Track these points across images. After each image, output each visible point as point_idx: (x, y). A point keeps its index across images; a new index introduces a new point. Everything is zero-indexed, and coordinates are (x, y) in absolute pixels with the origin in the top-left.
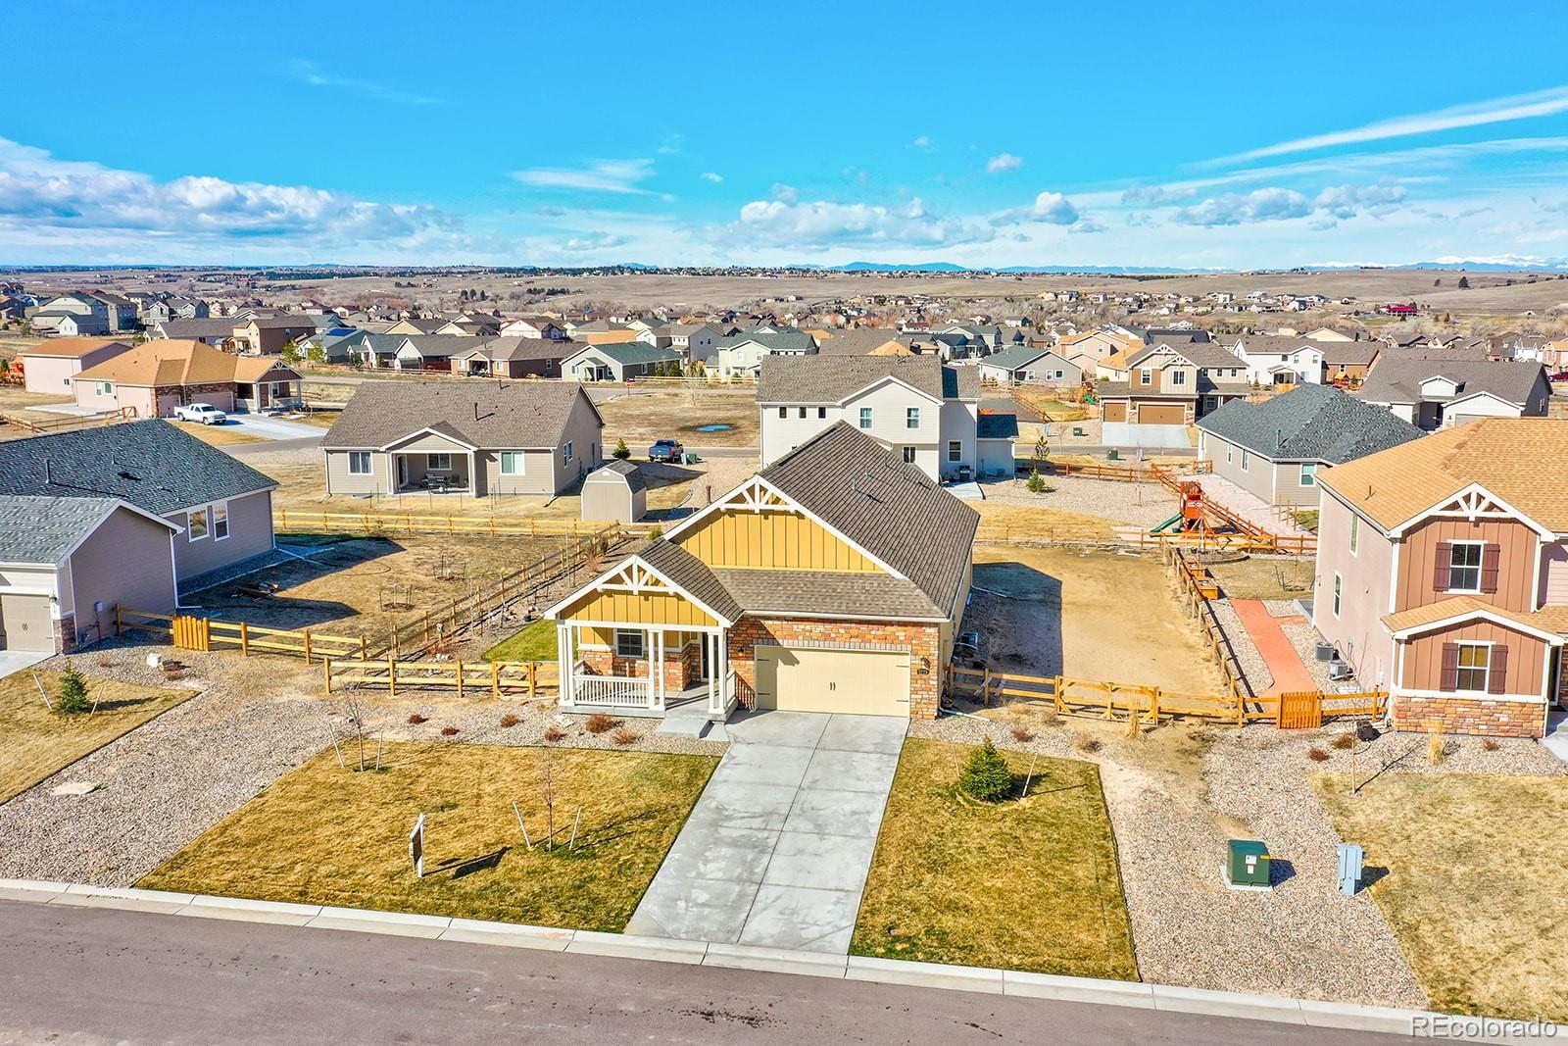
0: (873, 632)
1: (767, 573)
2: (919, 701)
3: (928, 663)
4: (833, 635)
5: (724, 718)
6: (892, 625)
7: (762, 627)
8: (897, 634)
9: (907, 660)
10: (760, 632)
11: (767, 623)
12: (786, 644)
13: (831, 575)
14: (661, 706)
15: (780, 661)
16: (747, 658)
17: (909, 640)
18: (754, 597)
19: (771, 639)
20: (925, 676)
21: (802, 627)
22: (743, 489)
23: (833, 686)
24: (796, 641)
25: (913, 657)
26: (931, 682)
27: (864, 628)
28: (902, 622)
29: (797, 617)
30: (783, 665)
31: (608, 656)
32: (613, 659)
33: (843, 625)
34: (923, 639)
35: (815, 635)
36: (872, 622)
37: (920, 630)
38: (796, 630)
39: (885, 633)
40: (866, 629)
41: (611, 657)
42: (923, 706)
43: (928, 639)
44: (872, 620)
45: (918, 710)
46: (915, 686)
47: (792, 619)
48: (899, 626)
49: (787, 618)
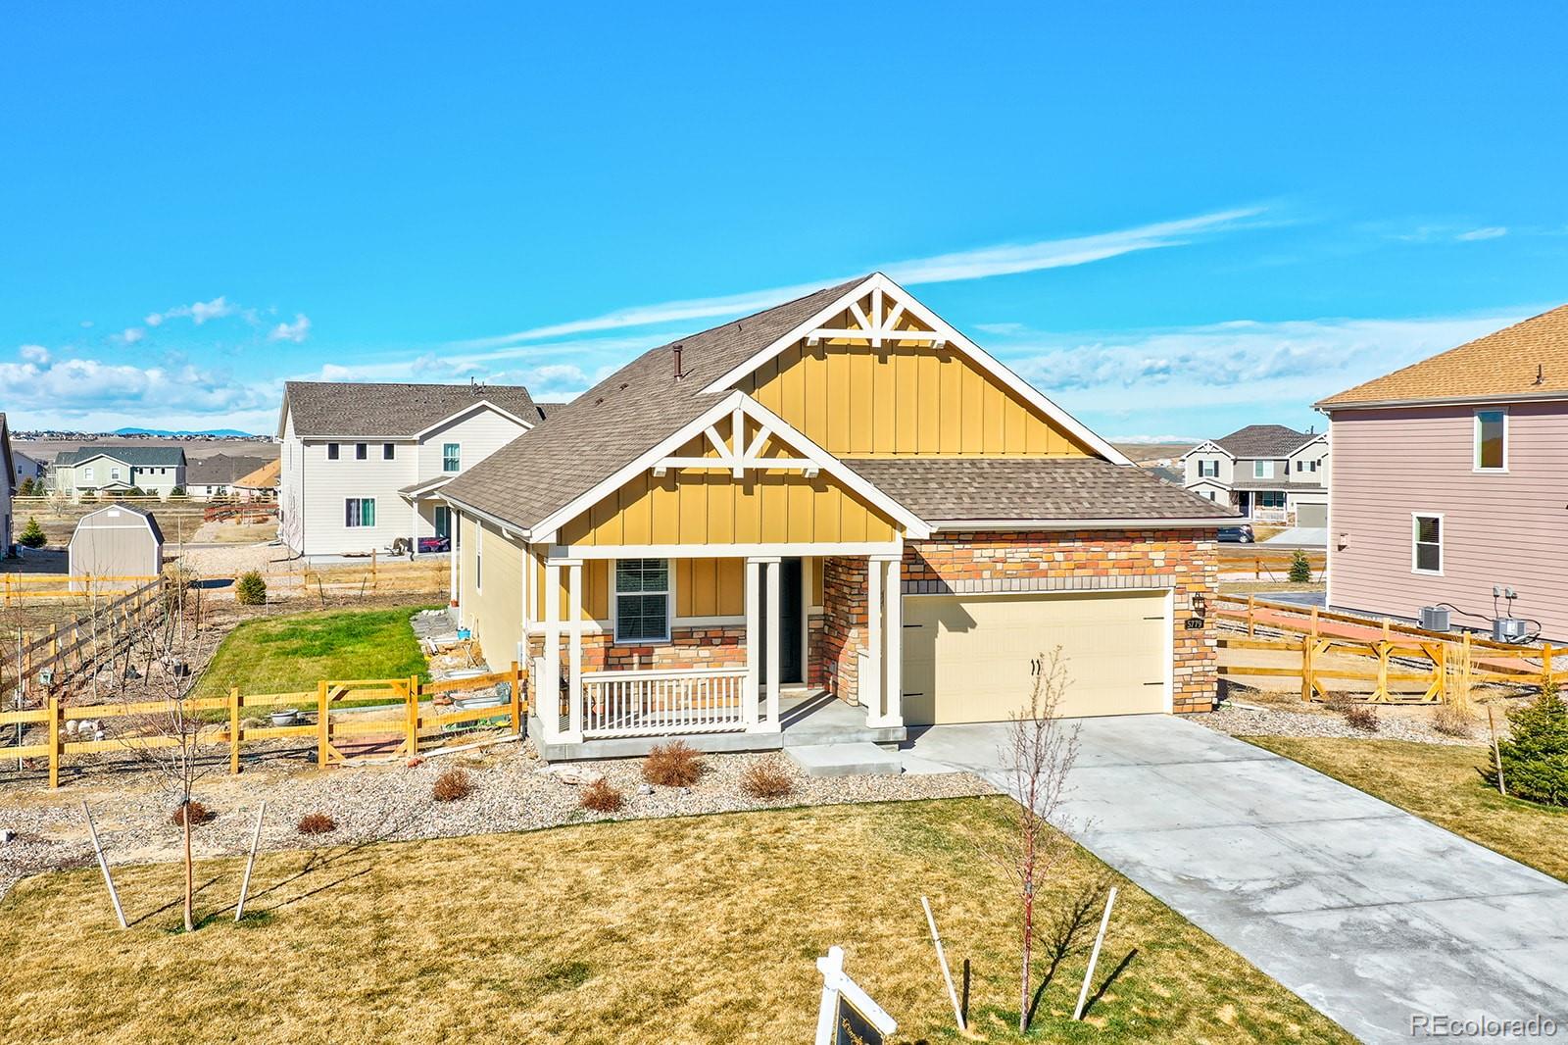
0: (1112, 555)
2: (1187, 678)
3: (1202, 606)
4: (1043, 566)
6: (1144, 540)
7: (917, 558)
8: (1152, 555)
9: (1166, 605)
10: (913, 568)
11: (926, 550)
12: (959, 587)
15: (941, 626)
17: (1172, 565)
19: (934, 581)
20: (1197, 632)
21: (989, 553)
22: (850, 300)
23: (1036, 666)
24: (978, 582)
25: (1178, 598)
26: (1208, 642)
27: (1096, 547)
28: (1158, 530)
29: (977, 533)
30: (946, 630)
31: (596, 645)
32: (607, 649)
33: (1061, 544)
34: (1194, 563)
35: (1013, 566)
36: (1109, 535)
37: (1189, 547)
38: (978, 560)
39: (1132, 555)
40: (1100, 549)
41: (602, 645)
42: (1195, 688)
43: (1201, 563)
44: (1108, 531)
45: (1185, 695)
46: (1181, 651)
47: (970, 537)
48: (1156, 539)
49: (962, 537)
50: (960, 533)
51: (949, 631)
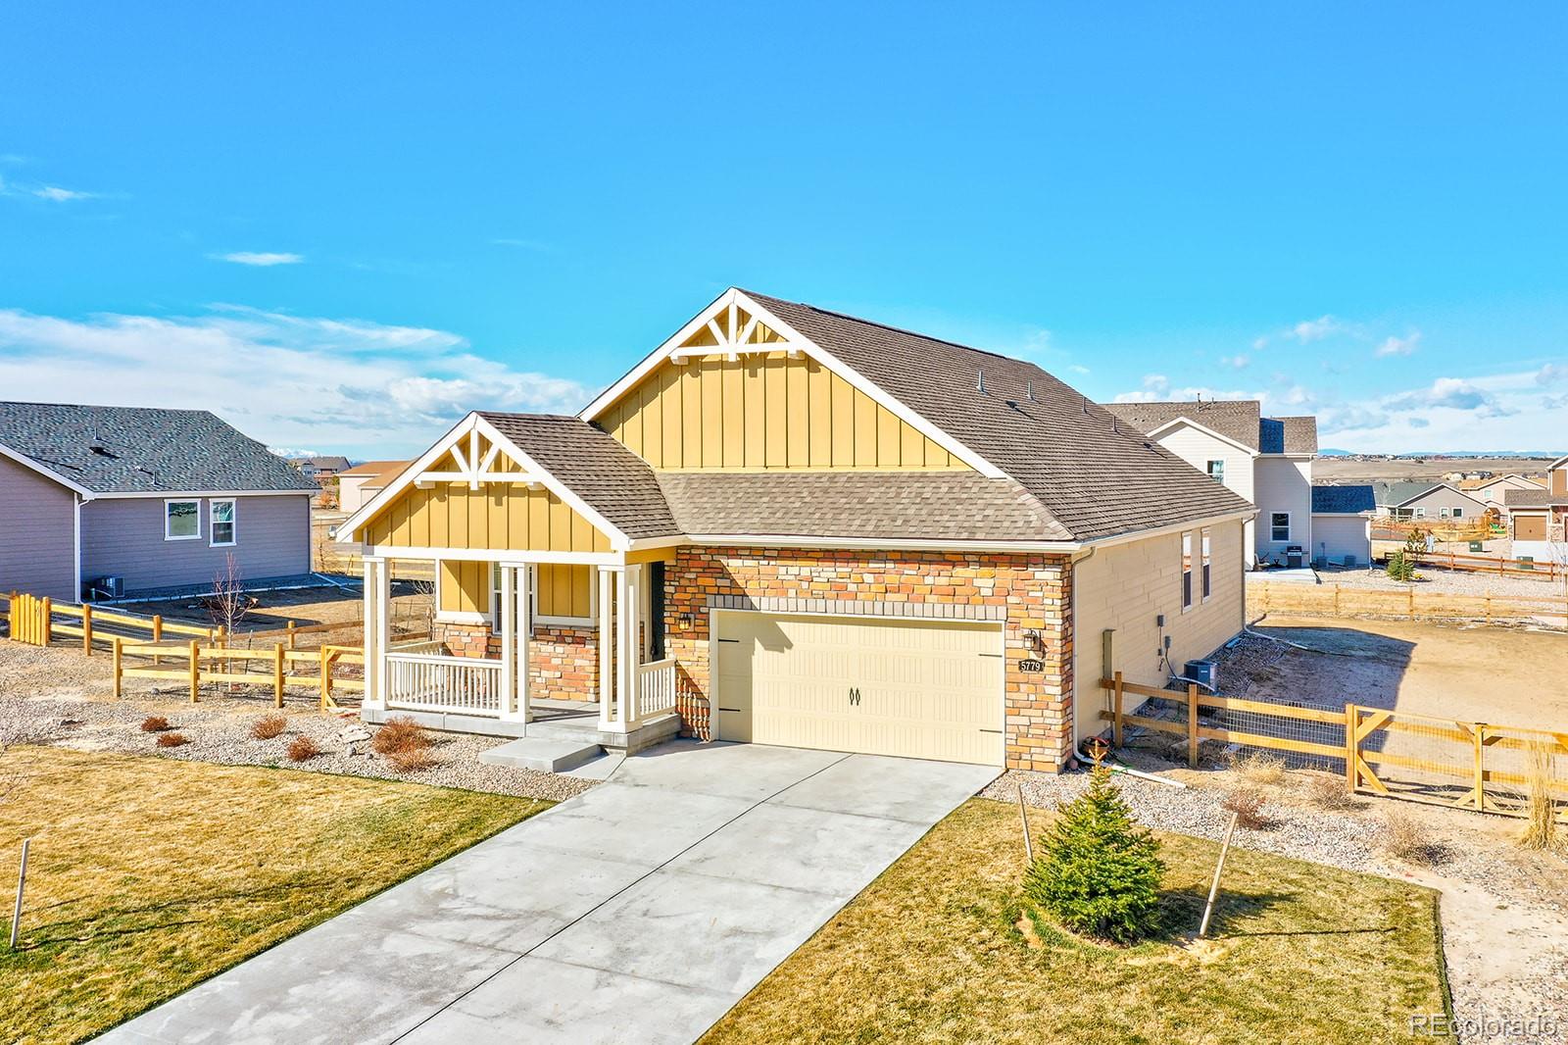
0: (929, 580)
1: (752, 479)
2: (1023, 730)
3: (1039, 644)
4: (852, 587)
5: (623, 741)
6: (967, 564)
7: (723, 572)
8: (977, 582)
9: (996, 642)
10: (720, 582)
11: (733, 564)
12: (766, 605)
13: (863, 477)
14: (520, 717)
15: (758, 644)
16: (697, 635)
17: (1002, 595)
18: (711, 515)
19: (737, 596)
20: (1034, 676)
21: (794, 570)
22: (707, 318)
23: (855, 696)
24: (783, 601)
25: (1010, 634)
26: (1050, 690)
27: (910, 570)
28: (985, 554)
29: (783, 549)
30: (763, 648)
31: (480, 635)
32: (489, 638)
33: (871, 565)
34: (1031, 594)
35: (820, 586)
36: (926, 557)
37: (1023, 574)
38: (783, 578)
39: (953, 581)
40: (915, 573)
41: (484, 634)
42: (1032, 742)
43: (1040, 594)
44: (924, 552)
45: (1021, 749)
46: (1015, 696)
47: (775, 554)
48: (981, 564)
49: (767, 553)
50: (765, 549)
51: (766, 649)
